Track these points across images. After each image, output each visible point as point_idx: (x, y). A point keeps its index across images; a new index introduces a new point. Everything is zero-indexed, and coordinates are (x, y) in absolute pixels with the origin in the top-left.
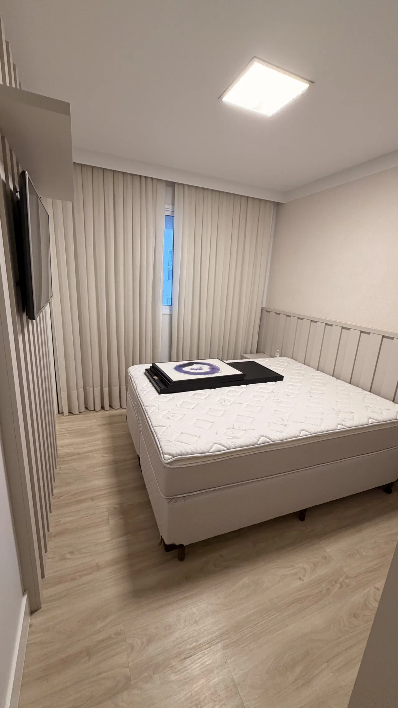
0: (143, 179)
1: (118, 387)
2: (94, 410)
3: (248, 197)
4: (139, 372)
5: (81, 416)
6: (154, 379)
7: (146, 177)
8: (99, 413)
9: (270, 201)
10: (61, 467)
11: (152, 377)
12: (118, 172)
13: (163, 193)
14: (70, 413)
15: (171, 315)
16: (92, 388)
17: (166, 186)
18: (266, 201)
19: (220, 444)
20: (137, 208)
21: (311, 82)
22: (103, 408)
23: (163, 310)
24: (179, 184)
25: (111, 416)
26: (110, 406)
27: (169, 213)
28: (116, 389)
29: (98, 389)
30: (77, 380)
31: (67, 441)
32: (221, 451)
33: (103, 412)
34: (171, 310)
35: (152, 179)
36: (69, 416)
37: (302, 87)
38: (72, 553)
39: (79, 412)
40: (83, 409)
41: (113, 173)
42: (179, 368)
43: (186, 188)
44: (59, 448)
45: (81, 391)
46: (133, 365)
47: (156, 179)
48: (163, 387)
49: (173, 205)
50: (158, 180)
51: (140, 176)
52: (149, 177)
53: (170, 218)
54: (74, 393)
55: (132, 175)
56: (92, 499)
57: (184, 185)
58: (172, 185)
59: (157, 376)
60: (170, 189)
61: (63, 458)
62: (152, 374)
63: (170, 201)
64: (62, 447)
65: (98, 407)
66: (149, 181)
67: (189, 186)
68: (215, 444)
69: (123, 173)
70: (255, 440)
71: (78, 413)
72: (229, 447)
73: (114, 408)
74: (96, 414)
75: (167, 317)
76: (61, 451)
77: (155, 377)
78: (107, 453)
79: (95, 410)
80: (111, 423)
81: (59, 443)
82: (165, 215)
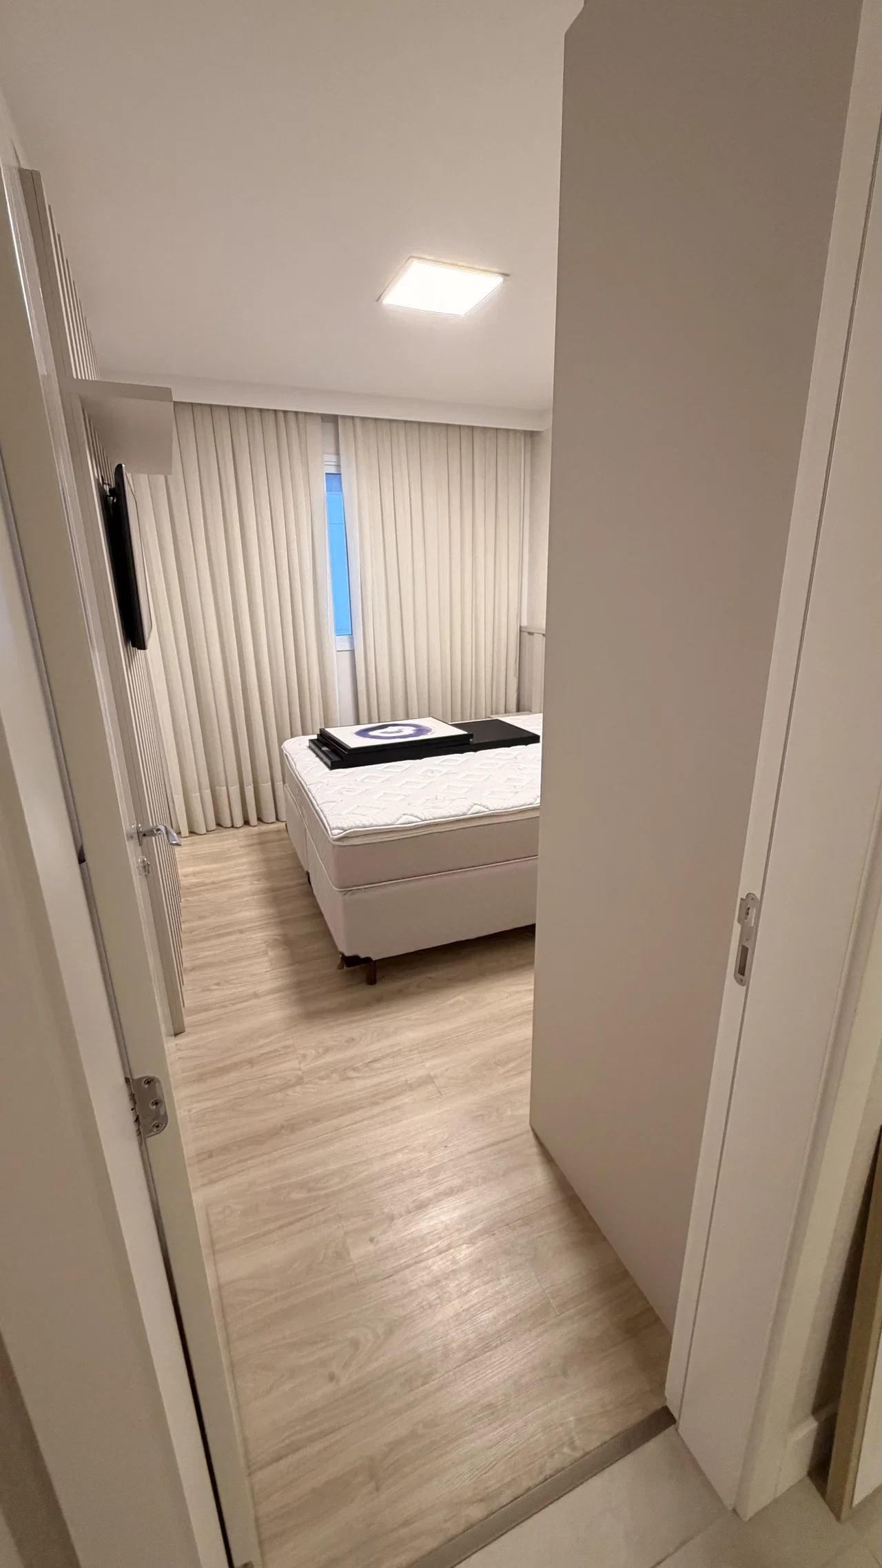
0: (281, 415)
1: (270, 783)
2: (233, 827)
3: (472, 428)
4: (300, 745)
5: (211, 836)
6: (323, 752)
7: (285, 412)
8: (241, 830)
9: (515, 431)
10: (187, 899)
11: (320, 749)
12: (236, 408)
13: (318, 437)
14: (192, 832)
15: (352, 652)
16: (225, 787)
17: (323, 421)
18: (508, 431)
19: (412, 815)
20: (275, 470)
21: (505, 275)
22: (247, 823)
23: (337, 645)
24: (344, 417)
25: (260, 834)
26: (260, 819)
27: (333, 470)
28: (266, 787)
29: (235, 790)
30: (197, 774)
31: (191, 870)
32: (412, 823)
33: (247, 829)
34: (352, 643)
35: (296, 413)
36: (189, 836)
37: (492, 283)
38: (218, 984)
39: (207, 831)
40: (213, 826)
41: (227, 410)
42: (363, 733)
43: (358, 422)
44: (181, 878)
45: (207, 793)
46: (292, 736)
47: (302, 413)
48: (336, 758)
49: (338, 454)
50: (306, 414)
51: (275, 411)
52: (290, 411)
53: (335, 478)
54: (195, 797)
55: (261, 410)
56: (241, 932)
57: (353, 418)
58: (334, 419)
59: (327, 747)
60: (330, 426)
61: (189, 889)
62: (320, 745)
63: (332, 449)
64: (186, 876)
65: (239, 821)
66: (292, 418)
67: (363, 419)
68: (404, 814)
69: (246, 409)
70: (464, 810)
71: (205, 832)
72: (424, 819)
73: (266, 821)
74: (235, 831)
75: (346, 657)
76: (184, 882)
77: (325, 749)
78: (259, 880)
79: (235, 826)
80: (262, 842)
81: (180, 871)
82: (326, 474)
